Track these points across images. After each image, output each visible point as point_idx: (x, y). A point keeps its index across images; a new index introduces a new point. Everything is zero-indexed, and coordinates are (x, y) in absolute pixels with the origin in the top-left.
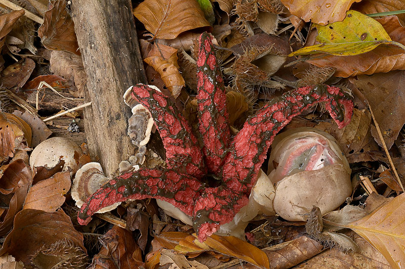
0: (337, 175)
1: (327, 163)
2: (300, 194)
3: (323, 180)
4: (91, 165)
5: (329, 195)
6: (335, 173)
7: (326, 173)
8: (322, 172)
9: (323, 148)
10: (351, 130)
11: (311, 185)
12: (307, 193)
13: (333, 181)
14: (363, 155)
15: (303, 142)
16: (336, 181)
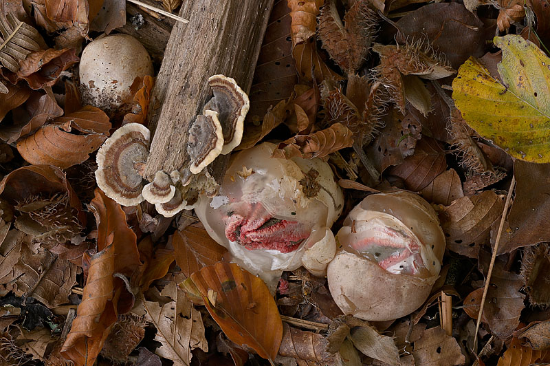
0: (410, 292)
1: (406, 273)
2: (356, 289)
3: (390, 290)
4: (137, 127)
5: (387, 308)
6: (408, 288)
7: (398, 284)
8: (394, 281)
9: (411, 254)
10: (471, 219)
11: (374, 288)
12: (364, 293)
13: (402, 295)
14: (471, 249)
15: (392, 235)
16: (405, 296)
